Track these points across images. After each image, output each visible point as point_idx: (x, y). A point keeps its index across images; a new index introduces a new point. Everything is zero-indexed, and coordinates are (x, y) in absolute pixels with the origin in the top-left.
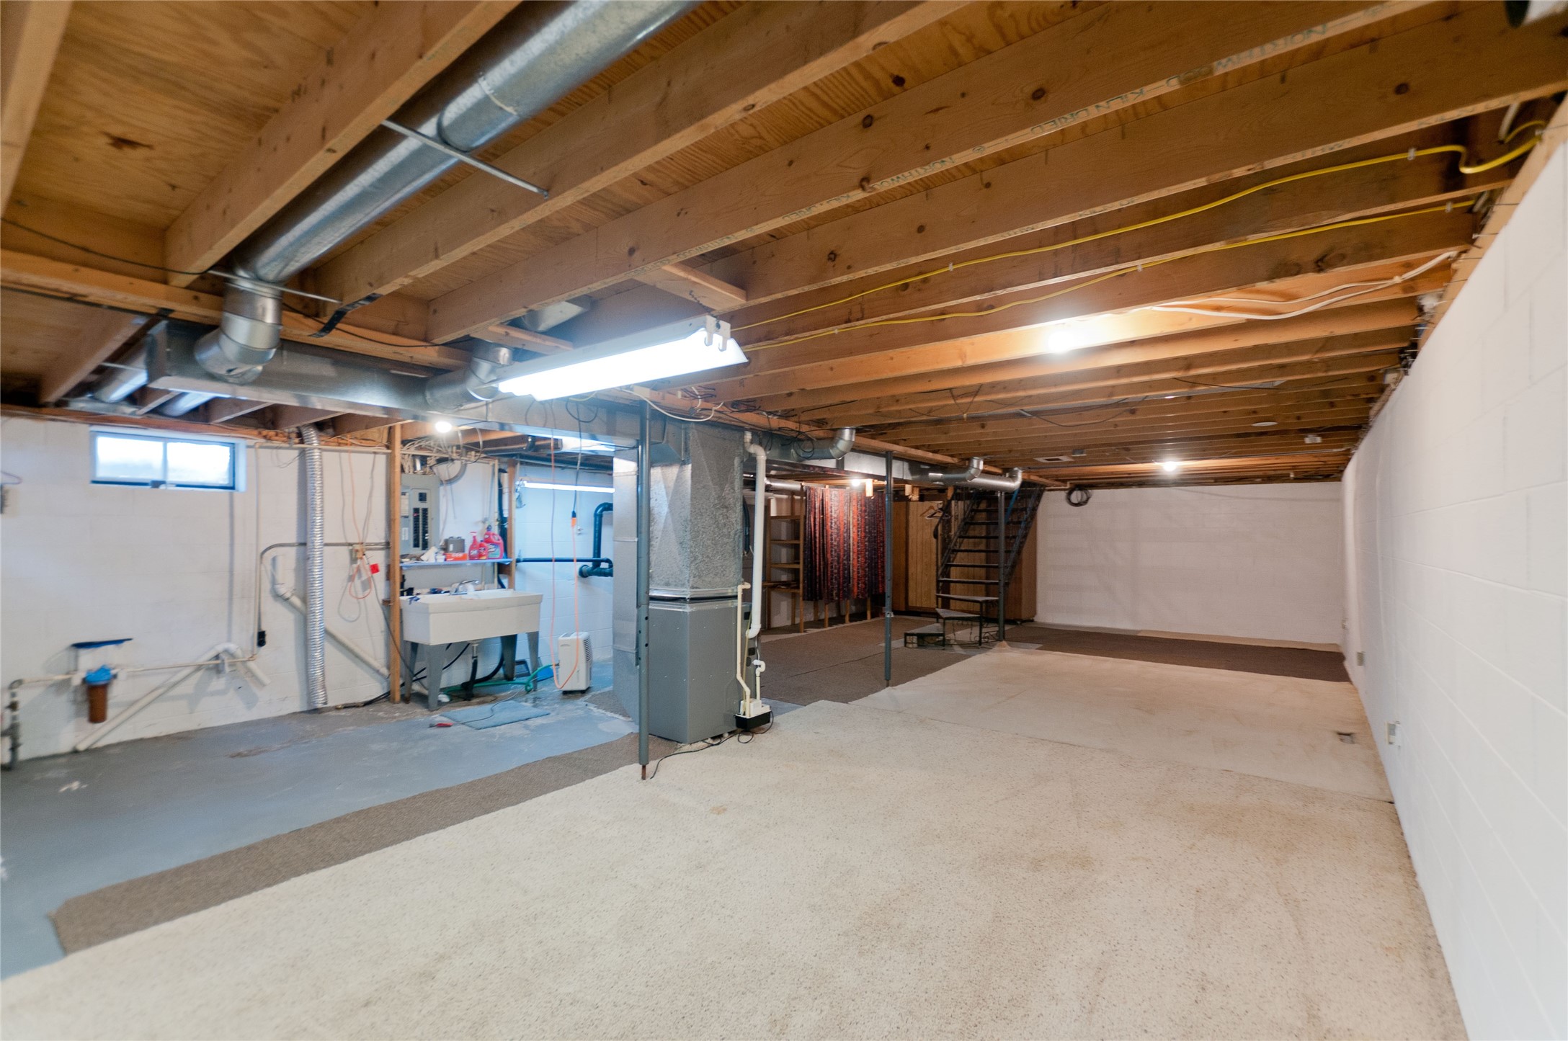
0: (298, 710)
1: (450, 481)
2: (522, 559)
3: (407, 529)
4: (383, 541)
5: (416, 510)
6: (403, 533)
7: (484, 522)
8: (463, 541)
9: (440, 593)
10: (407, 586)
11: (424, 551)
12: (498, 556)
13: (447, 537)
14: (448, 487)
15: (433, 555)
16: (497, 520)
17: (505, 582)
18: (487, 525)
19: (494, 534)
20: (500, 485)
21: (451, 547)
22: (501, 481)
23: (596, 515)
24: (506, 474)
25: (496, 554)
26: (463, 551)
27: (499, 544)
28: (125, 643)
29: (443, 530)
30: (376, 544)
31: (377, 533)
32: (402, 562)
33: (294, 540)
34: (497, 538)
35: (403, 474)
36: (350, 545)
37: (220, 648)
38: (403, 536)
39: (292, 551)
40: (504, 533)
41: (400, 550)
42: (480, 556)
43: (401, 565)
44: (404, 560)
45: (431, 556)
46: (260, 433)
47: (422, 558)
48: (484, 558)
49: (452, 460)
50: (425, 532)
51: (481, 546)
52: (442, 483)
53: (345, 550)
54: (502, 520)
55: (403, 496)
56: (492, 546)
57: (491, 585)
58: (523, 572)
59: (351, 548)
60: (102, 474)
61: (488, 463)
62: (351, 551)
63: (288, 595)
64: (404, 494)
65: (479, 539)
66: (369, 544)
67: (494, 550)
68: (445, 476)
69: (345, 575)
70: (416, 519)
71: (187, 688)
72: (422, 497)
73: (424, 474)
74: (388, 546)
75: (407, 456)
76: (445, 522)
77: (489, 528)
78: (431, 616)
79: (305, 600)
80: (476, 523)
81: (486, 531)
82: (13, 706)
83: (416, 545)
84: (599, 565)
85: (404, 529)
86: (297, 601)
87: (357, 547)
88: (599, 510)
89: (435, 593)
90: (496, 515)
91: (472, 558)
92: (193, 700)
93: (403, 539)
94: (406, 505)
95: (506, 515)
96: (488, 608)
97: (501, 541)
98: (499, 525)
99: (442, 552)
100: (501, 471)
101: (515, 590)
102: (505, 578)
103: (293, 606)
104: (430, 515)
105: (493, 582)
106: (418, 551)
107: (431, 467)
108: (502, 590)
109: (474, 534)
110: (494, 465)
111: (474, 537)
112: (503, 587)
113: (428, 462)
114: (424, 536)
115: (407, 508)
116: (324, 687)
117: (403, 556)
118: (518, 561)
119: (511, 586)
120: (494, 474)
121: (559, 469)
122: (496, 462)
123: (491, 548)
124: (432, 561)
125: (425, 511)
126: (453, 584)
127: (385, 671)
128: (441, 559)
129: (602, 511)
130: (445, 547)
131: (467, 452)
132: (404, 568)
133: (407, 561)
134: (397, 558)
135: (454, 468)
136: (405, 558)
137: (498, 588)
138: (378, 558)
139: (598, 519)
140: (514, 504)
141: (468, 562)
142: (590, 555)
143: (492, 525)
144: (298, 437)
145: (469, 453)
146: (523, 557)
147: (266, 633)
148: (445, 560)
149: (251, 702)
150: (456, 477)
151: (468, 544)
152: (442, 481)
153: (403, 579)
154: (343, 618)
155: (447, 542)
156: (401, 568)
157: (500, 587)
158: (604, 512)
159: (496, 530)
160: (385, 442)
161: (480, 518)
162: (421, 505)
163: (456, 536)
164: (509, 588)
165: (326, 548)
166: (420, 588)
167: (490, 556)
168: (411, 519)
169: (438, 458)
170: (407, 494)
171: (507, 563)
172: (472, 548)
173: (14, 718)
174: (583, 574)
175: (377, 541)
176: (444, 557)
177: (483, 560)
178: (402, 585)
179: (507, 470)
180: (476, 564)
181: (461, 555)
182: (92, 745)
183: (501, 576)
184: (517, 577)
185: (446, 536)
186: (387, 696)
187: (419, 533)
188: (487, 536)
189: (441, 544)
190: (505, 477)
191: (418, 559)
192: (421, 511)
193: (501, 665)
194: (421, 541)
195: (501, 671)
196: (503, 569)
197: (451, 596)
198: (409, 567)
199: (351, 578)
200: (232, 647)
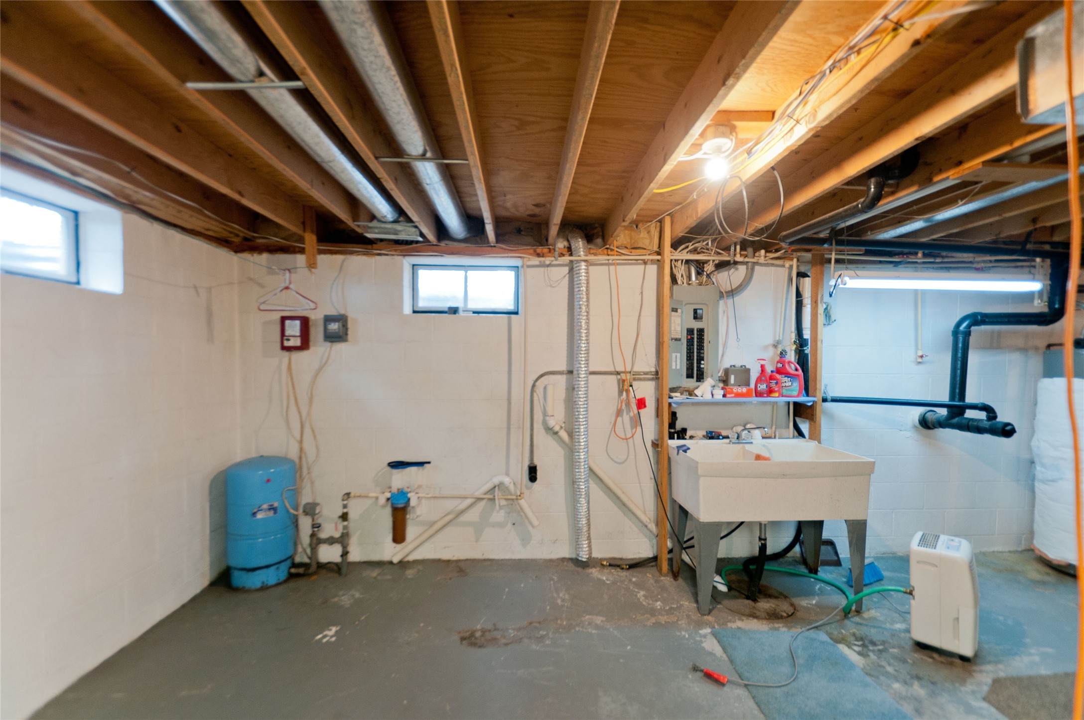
0: (567, 556)
1: (732, 293)
2: (829, 398)
3: (678, 355)
4: (653, 370)
5: (690, 331)
6: (674, 359)
7: (775, 346)
8: (747, 371)
9: (718, 438)
10: (679, 425)
11: (699, 383)
12: (795, 393)
13: (728, 366)
14: (730, 301)
15: (709, 389)
16: (795, 342)
17: (805, 427)
18: (780, 350)
19: (789, 362)
20: (799, 294)
21: (732, 379)
22: (801, 289)
23: (956, 332)
24: (807, 278)
25: (792, 390)
26: (747, 384)
27: (798, 375)
28: (426, 465)
29: (723, 356)
30: (646, 373)
31: (646, 362)
32: (671, 397)
33: (563, 367)
34: (792, 366)
35: (675, 287)
36: (618, 373)
37: (496, 481)
38: (674, 364)
39: (562, 380)
40: (802, 360)
41: (669, 382)
42: (770, 391)
43: (670, 400)
44: (673, 394)
45: (707, 390)
46: (535, 251)
47: (696, 392)
48: (777, 394)
49: (736, 263)
50: (700, 359)
51: (771, 378)
52: (721, 295)
53: (613, 379)
54: (801, 343)
55: (673, 313)
56: (786, 379)
57: (784, 432)
58: (831, 417)
59: (619, 377)
60: (422, 304)
61: (783, 266)
62: (619, 381)
63: (557, 428)
64: (675, 310)
65: (769, 369)
66: (638, 373)
67: (790, 384)
68: (726, 286)
69: (613, 409)
70: (690, 343)
71: (473, 515)
72: (696, 316)
73: (700, 284)
74: (657, 376)
75: (680, 262)
76: (725, 345)
77: (782, 354)
78: (702, 479)
79: (571, 435)
80: (765, 348)
81: (778, 358)
82: (344, 517)
83: (690, 376)
84: (963, 413)
85: (674, 355)
86: (564, 435)
87: (623, 376)
88: (965, 324)
89: (711, 438)
90: (793, 336)
91: (759, 394)
92: (479, 528)
93: (674, 367)
94: (678, 324)
95: (807, 335)
96: (784, 476)
97: (800, 372)
98: (796, 349)
99: (721, 385)
100: (801, 275)
101: (819, 442)
102: (804, 422)
103: (561, 441)
104: (707, 337)
105: (788, 427)
106: (691, 383)
107: (708, 276)
108: (800, 441)
109: (763, 362)
110: (791, 267)
111: (762, 366)
112: (801, 434)
113: (705, 269)
114: (699, 363)
115: (679, 329)
116: (589, 538)
117: (673, 390)
118: (825, 400)
119: (815, 435)
120: (791, 280)
121: (891, 266)
122: (795, 262)
123: (785, 381)
124: (708, 397)
125: (701, 331)
126: (735, 426)
127: (653, 527)
128: (719, 394)
129: (969, 326)
130: (725, 379)
131: (755, 253)
132: (673, 405)
133: (677, 397)
134: (666, 391)
135: (737, 275)
136: (676, 392)
137: (794, 437)
138: (646, 390)
139: (961, 339)
140: (821, 319)
141: (755, 400)
142: (944, 396)
143: (787, 349)
144: (568, 252)
145: (757, 254)
146: (831, 394)
147: (538, 468)
148: (724, 396)
149: (526, 540)
150: (740, 285)
151: (754, 375)
152: (721, 293)
153: (674, 415)
154: (612, 459)
155: (727, 372)
156: (670, 404)
157: (796, 433)
158: (973, 328)
159: (791, 356)
160: (656, 248)
161: (770, 341)
162: (696, 325)
163: (738, 364)
164: (811, 438)
165: (592, 377)
166: (696, 429)
167: (785, 392)
168: (684, 341)
169: (717, 262)
170: (679, 311)
171: (809, 404)
172: (759, 380)
173: (345, 527)
174: (925, 423)
175: (647, 369)
176: (722, 392)
177: (775, 398)
178: (672, 425)
179: (809, 274)
180: (765, 403)
181: (744, 390)
182: (404, 558)
183: (798, 420)
184: (824, 424)
185: (726, 364)
186: (654, 560)
187: (693, 360)
188: (780, 365)
189: (719, 375)
190: (807, 283)
191: (691, 393)
192: (695, 332)
193: (796, 540)
194: (696, 372)
195: (797, 548)
196: (800, 411)
197: (731, 445)
198: (679, 404)
199: (619, 413)
200: (507, 480)
